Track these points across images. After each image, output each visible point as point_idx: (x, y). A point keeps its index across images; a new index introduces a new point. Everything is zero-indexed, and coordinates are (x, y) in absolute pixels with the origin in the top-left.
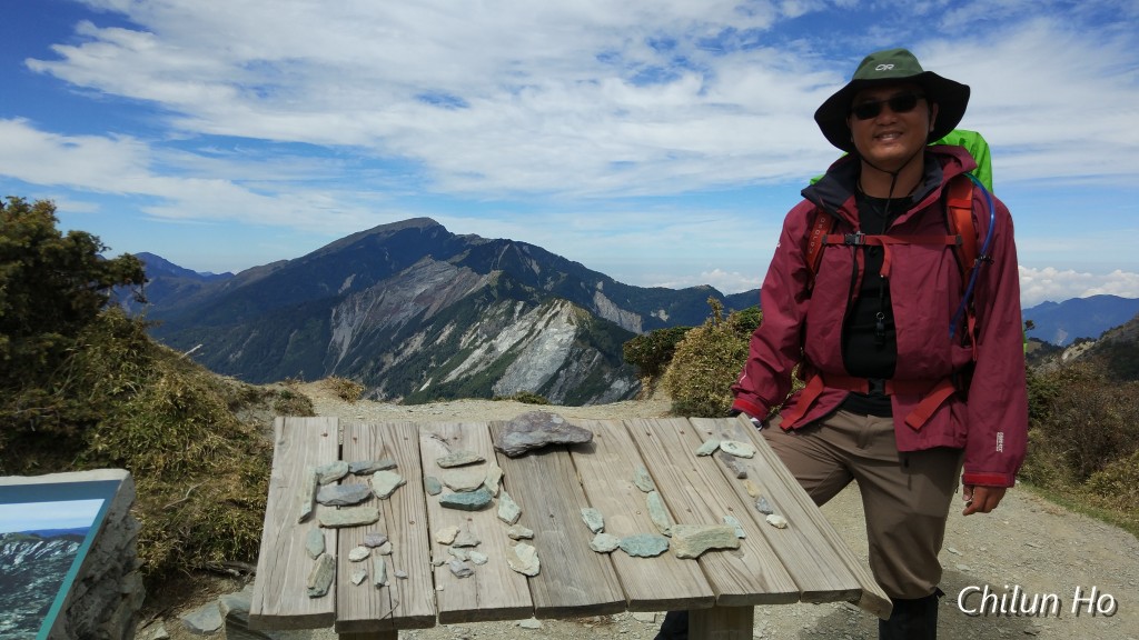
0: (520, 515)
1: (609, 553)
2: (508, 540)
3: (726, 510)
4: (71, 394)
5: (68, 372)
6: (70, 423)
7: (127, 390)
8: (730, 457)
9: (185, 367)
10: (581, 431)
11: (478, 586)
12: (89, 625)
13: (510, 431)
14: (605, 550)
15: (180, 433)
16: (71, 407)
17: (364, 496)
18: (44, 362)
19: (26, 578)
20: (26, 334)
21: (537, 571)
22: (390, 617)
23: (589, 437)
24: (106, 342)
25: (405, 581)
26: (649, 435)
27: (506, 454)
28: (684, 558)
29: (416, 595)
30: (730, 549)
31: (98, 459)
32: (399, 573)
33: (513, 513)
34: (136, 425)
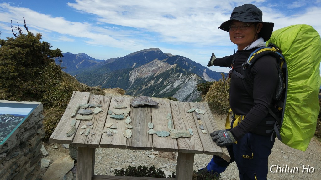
0: (131, 122)
1: (152, 135)
2: (125, 128)
3: (191, 127)
4: (40, 84)
5: (40, 78)
6: (39, 91)
7: (54, 84)
8: (198, 114)
9: (72, 80)
10: (155, 102)
11: (113, 139)
12: (24, 139)
13: (135, 100)
14: (151, 133)
15: (66, 96)
16: (40, 87)
17: (90, 113)
18: (34, 75)
19: (7, 125)
20: (31, 67)
21: (130, 137)
22: (86, 143)
23: (157, 104)
24: (50, 71)
25: (94, 135)
26: (176, 105)
27: (133, 106)
29: (95, 139)
30: (187, 137)
31: (45, 101)
32: (93, 133)
33: (129, 122)
34: (55, 93)
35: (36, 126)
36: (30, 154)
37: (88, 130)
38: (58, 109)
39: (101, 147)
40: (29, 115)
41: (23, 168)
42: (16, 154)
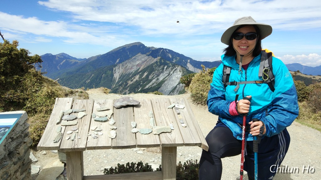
0: (115, 123)
1: (136, 133)
2: (110, 129)
3: (171, 122)
4: (22, 91)
5: (21, 86)
6: (21, 99)
7: (37, 91)
8: (177, 109)
9: (53, 84)
10: (137, 102)
11: (98, 141)
12: (12, 149)
13: (117, 102)
14: (134, 132)
15: (50, 102)
16: (22, 95)
17: (74, 118)
18: (14, 83)
20: (10, 76)
21: (115, 137)
22: (73, 148)
24: (31, 78)
25: (80, 139)
26: (157, 103)
27: (115, 107)
28: (155, 134)
29: (82, 143)
30: (169, 132)
31: (28, 108)
32: (79, 137)
33: (113, 123)
34: (39, 100)
35: (23, 135)
36: (19, 162)
37: (74, 135)
38: (42, 114)
39: (87, 149)
40: (14, 126)
41: (14, 177)
42: (6, 164)
